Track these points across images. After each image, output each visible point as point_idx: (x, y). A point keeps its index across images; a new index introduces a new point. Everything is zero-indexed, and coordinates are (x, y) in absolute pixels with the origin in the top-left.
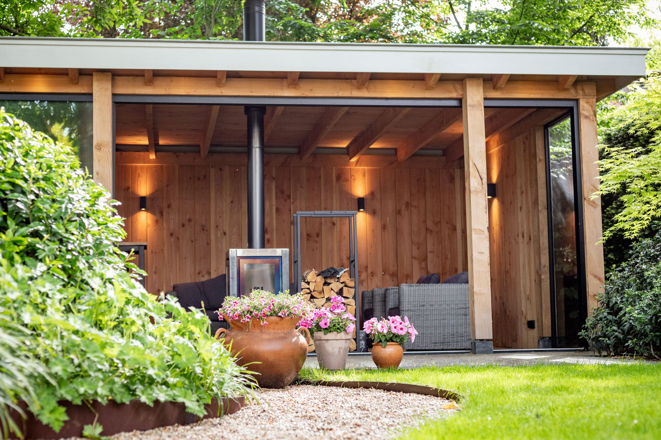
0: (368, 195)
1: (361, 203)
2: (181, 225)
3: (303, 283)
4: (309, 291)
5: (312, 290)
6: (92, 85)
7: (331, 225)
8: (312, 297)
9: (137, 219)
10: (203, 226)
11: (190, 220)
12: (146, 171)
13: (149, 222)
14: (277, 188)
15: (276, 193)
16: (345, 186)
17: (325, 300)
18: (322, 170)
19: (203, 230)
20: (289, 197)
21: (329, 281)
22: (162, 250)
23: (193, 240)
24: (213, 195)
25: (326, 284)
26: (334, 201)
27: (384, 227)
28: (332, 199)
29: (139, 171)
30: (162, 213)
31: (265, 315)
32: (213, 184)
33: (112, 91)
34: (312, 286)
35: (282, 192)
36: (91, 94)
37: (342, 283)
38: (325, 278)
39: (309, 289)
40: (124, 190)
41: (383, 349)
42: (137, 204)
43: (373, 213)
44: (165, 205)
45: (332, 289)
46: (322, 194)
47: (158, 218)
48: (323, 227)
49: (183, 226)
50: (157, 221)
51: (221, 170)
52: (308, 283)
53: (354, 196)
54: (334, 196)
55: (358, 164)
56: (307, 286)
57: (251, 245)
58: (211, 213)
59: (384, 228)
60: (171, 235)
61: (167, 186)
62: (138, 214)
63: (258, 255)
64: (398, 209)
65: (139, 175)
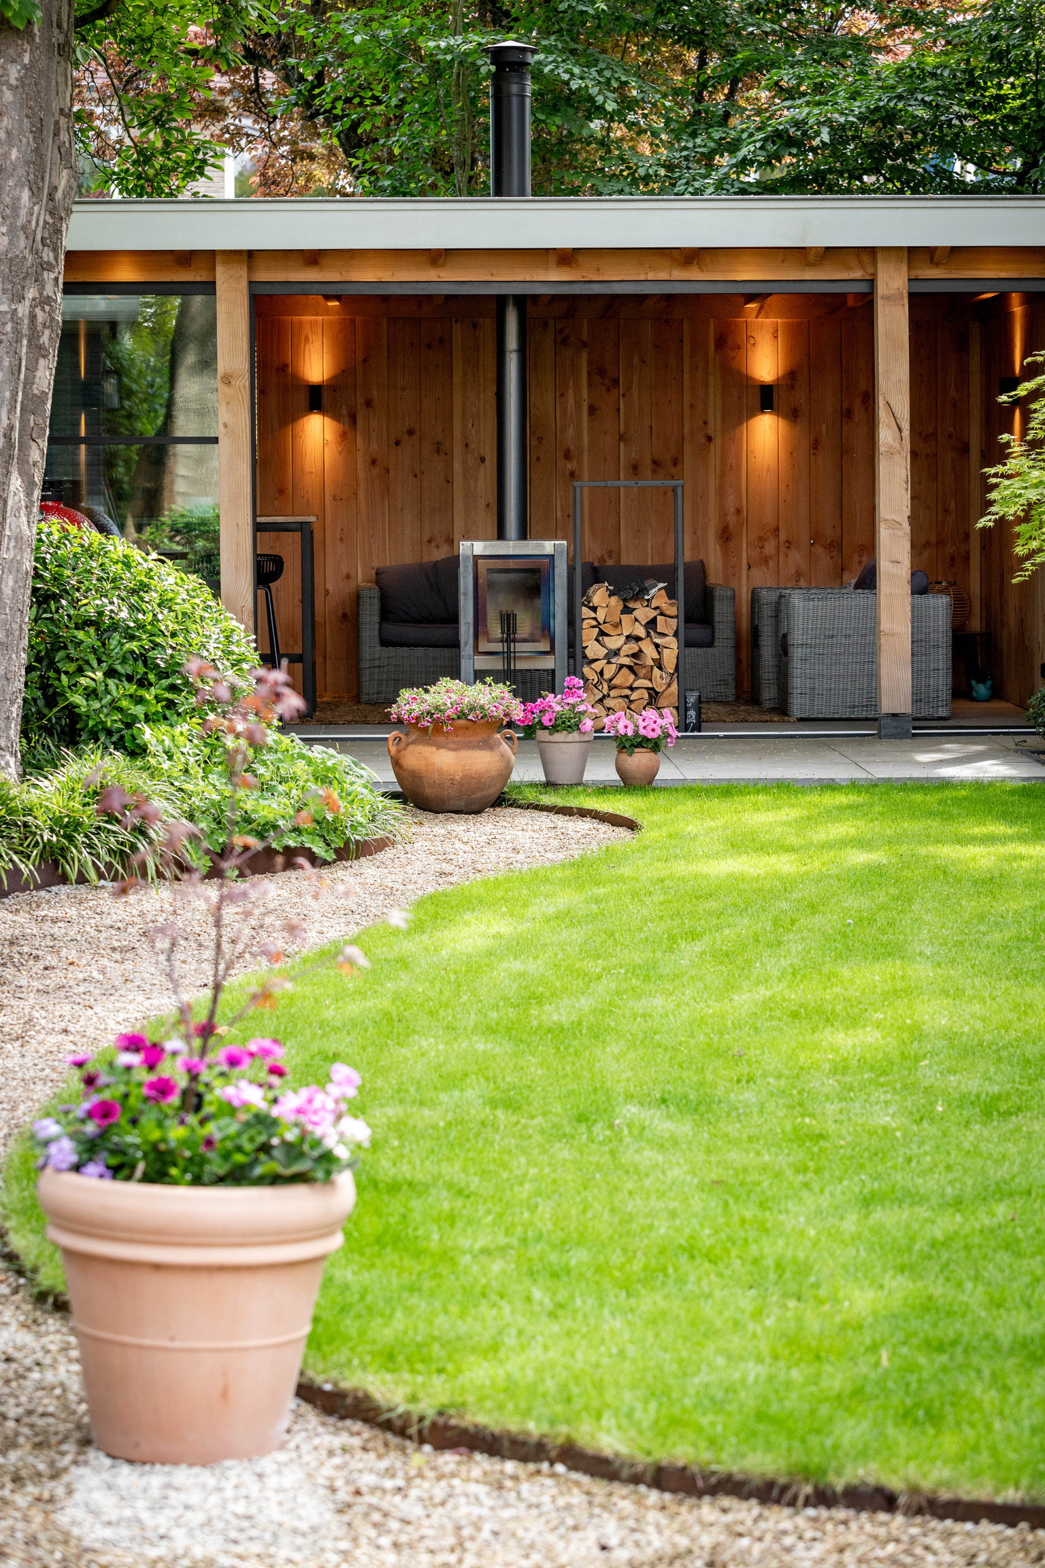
0: (783, 377)
1: (766, 398)
2: (392, 442)
3: (584, 609)
4: (595, 623)
5: (601, 621)
6: (214, 269)
7: (703, 440)
8: (602, 633)
9: (303, 431)
10: (438, 444)
11: (411, 432)
12: (320, 331)
13: (328, 436)
14: (590, 364)
15: (589, 373)
16: (733, 359)
17: (623, 639)
18: (686, 326)
19: (438, 452)
20: (616, 382)
21: (631, 605)
22: (355, 494)
23: (418, 473)
24: (457, 379)
25: (627, 610)
26: (711, 390)
27: (815, 445)
28: (707, 385)
29: (307, 330)
30: (353, 419)
31: (449, 718)
32: (458, 354)
33: (248, 277)
34: (601, 615)
35: (602, 372)
36: (214, 283)
37: (656, 609)
38: (625, 600)
39: (595, 619)
40: (277, 369)
41: (629, 759)
42: (303, 399)
43: (793, 415)
44: (360, 401)
45: (636, 620)
46: (686, 377)
47: (347, 428)
48: (687, 448)
49: (397, 443)
50: (343, 436)
51: (475, 326)
52: (594, 609)
53: (753, 379)
54: (711, 380)
55: (763, 312)
56: (593, 615)
57: (501, 535)
58: (455, 417)
59: (815, 448)
60: (374, 462)
61: (365, 361)
62: (306, 419)
63: (511, 553)
64: (845, 405)
65: (307, 339)
